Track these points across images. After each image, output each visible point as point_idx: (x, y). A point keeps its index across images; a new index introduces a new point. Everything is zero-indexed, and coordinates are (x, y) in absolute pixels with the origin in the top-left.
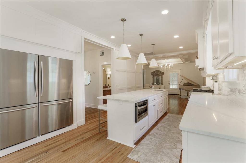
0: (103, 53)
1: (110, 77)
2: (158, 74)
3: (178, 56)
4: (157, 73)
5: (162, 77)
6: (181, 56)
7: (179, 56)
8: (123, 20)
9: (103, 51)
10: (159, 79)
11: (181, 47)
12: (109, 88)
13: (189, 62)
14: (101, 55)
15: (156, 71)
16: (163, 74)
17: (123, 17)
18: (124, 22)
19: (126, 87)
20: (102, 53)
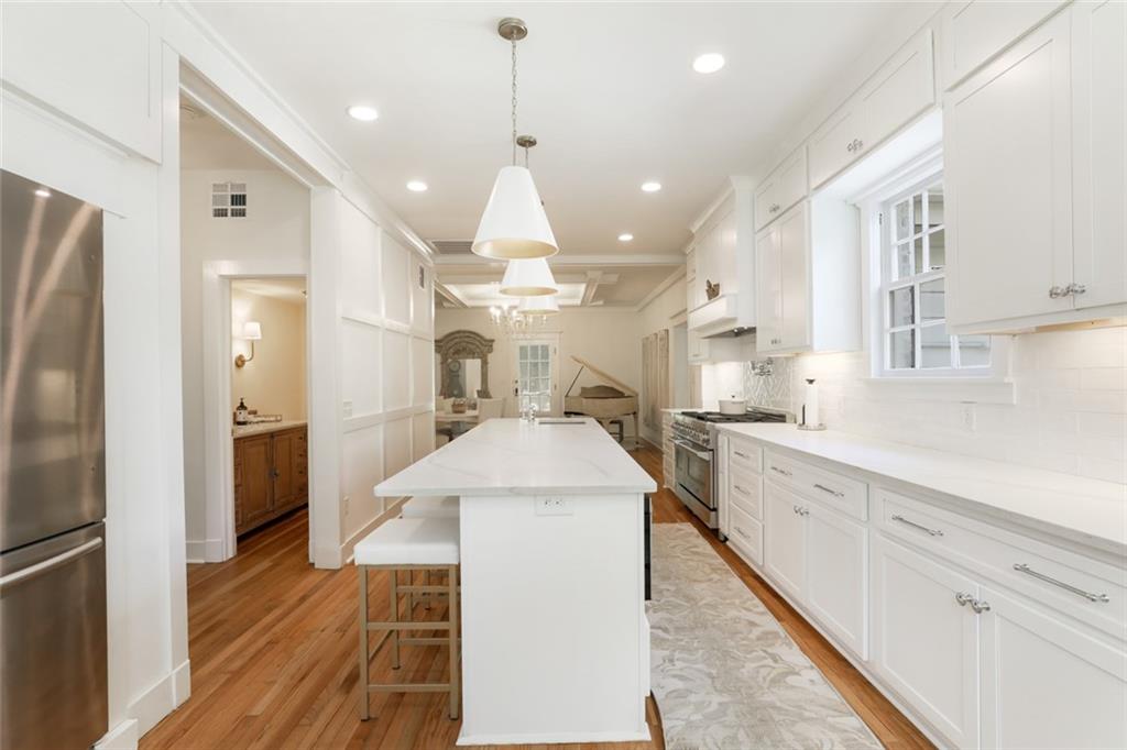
0: (239, 200)
1: (247, 357)
2: (464, 349)
3: (585, 273)
4: (464, 344)
5: (485, 363)
6: (597, 275)
7: (589, 273)
8: (511, 31)
9: (243, 186)
10: (460, 373)
11: (626, 238)
12: (244, 423)
13: (601, 303)
14: (220, 213)
15: (458, 332)
16: (490, 350)
17: (515, 14)
18: (517, 42)
19: (381, 411)
20: (229, 200)
